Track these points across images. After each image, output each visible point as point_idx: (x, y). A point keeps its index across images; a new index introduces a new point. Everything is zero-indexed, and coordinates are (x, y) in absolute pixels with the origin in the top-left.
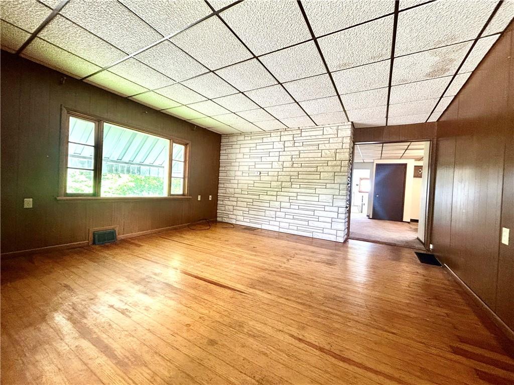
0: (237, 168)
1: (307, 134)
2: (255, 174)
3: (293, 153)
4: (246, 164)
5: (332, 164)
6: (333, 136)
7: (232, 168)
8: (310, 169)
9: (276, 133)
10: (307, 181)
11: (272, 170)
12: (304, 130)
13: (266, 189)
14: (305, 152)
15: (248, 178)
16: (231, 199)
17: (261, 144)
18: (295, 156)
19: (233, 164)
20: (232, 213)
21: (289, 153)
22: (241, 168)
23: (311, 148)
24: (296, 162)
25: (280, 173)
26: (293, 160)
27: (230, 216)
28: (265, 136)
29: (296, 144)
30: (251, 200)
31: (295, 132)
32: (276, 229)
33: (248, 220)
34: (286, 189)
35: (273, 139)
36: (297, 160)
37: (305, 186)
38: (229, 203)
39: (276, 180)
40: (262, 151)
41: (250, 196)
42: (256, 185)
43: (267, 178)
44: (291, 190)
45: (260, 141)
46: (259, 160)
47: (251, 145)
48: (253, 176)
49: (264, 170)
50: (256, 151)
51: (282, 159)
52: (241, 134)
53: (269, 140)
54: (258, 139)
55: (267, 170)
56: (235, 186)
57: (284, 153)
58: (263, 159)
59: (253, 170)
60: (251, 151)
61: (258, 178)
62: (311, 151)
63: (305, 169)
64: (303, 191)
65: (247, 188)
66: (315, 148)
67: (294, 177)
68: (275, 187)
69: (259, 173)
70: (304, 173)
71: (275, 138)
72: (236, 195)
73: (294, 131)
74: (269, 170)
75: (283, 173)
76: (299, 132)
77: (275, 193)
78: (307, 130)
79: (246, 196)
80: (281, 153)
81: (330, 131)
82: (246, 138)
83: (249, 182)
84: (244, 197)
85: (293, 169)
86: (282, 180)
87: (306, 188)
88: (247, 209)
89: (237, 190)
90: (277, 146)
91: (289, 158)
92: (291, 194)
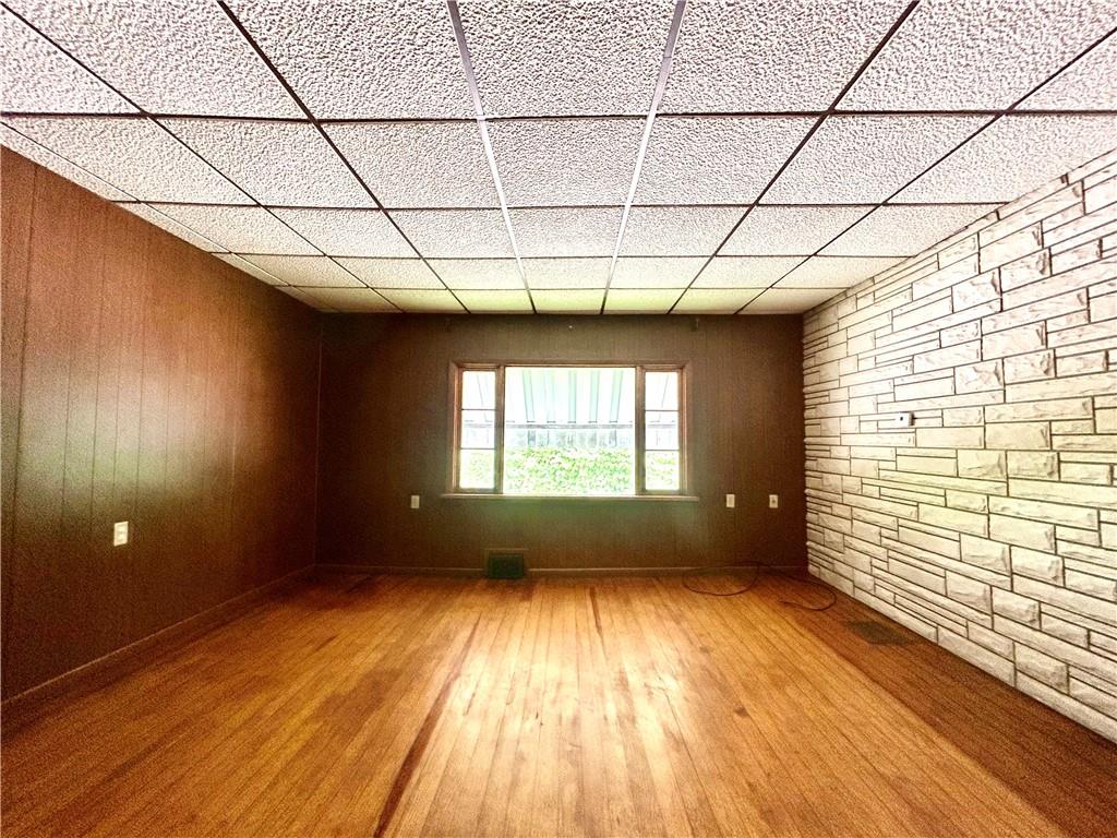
0: (843, 409)
3: (1047, 309)
7: (831, 409)
9: (957, 248)
11: (957, 401)
13: (941, 481)
15: (875, 439)
17: (905, 309)
18: (1063, 323)
19: (833, 396)
20: (842, 557)
21: (1025, 315)
22: (855, 407)
24: (1073, 350)
25: (991, 415)
26: (1053, 340)
27: (838, 566)
28: (919, 275)
29: (1059, 264)
30: (893, 522)
31: (1043, 210)
32: (999, 668)
33: (889, 596)
34: (1029, 488)
35: (950, 276)
36: (1072, 336)
38: (833, 522)
39: (978, 443)
40: (912, 333)
41: (887, 506)
42: (903, 463)
43: (941, 438)
44: (1060, 491)
45: (904, 298)
46: (905, 369)
47: (876, 323)
48: (890, 431)
49: (927, 404)
50: (894, 338)
51: (995, 346)
52: (845, 293)
53: (935, 282)
55: (938, 403)
56: (844, 467)
57: (1004, 321)
58: (920, 364)
59: (888, 408)
60: (878, 343)
61: (903, 440)
65: (876, 474)
67: (1068, 427)
68: (975, 474)
69: (907, 417)
71: (957, 265)
72: (848, 498)
73: (1042, 205)
74: (945, 402)
75: (1010, 412)
76: (1067, 198)
77: (978, 502)
79: (877, 504)
80: (988, 326)
82: (861, 304)
83: (882, 453)
84: (871, 507)
85: (1057, 388)
86: (1004, 442)
88: (881, 552)
89: (849, 482)
90: (966, 298)
91: (1031, 338)
92: (1057, 513)
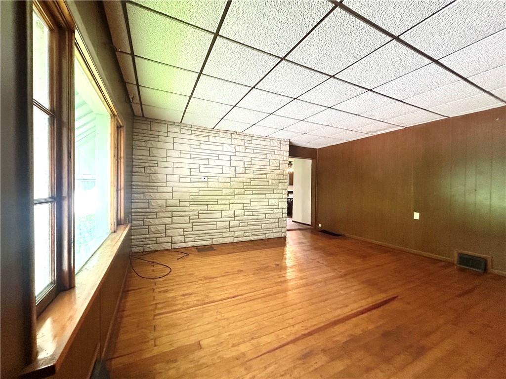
0: (170, 171)
1: (257, 142)
2: (199, 180)
3: (245, 159)
4: (186, 166)
5: (278, 173)
6: (278, 149)
7: (159, 170)
8: (261, 176)
9: (225, 134)
10: (259, 187)
11: (224, 175)
12: (254, 138)
13: (217, 197)
14: (256, 159)
15: (189, 185)
16: (162, 215)
17: (206, 143)
18: (248, 163)
19: (161, 164)
20: (163, 235)
21: (241, 158)
22: (176, 171)
23: (261, 156)
24: (248, 169)
25: (232, 180)
26: (246, 166)
27: (161, 240)
28: (212, 135)
29: (247, 151)
30: (196, 213)
31: (246, 138)
32: (231, 240)
33: (193, 239)
34: (239, 197)
35: (223, 141)
36: (249, 166)
37: (257, 192)
38: (157, 221)
39: (229, 187)
40: (209, 152)
41: (195, 208)
42: (201, 193)
43: (217, 185)
44: (245, 197)
45: (206, 139)
46: (206, 162)
47: (192, 142)
48: (197, 182)
49: (213, 175)
50: (200, 151)
51: (234, 164)
53: (218, 140)
54: (203, 136)
55: (216, 175)
56: (169, 196)
57: (236, 158)
58: (211, 162)
59: (197, 174)
60: (193, 150)
61: (205, 185)
62: (262, 159)
63: (257, 176)
64: (256, 196)
65: (189, 198)
66: (264, 156)
67: (247, 184)
68: (227, 194)
69: (206, 178)
70: (256, 180)
71: (225, 139)
72: (169, 209)
74: (220, 175)
75: (236, 180)
76: (250, 138)
77: (228, 202)
78: (257, 138)
79: (189, 208)
80: (232, 158)
81: (276, 144)
82: (183, 131)
83: (191, 190)
84: (185, 210)
85: (246, 176)
86: (235, 187)
87: (258, 194)
88: (190, 225)
89: (170, 202)
90: (228, 149)
91: (241, 164)
92: (244, 201)
